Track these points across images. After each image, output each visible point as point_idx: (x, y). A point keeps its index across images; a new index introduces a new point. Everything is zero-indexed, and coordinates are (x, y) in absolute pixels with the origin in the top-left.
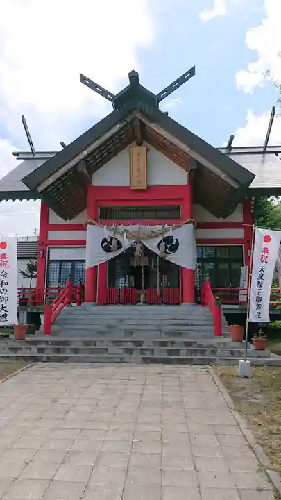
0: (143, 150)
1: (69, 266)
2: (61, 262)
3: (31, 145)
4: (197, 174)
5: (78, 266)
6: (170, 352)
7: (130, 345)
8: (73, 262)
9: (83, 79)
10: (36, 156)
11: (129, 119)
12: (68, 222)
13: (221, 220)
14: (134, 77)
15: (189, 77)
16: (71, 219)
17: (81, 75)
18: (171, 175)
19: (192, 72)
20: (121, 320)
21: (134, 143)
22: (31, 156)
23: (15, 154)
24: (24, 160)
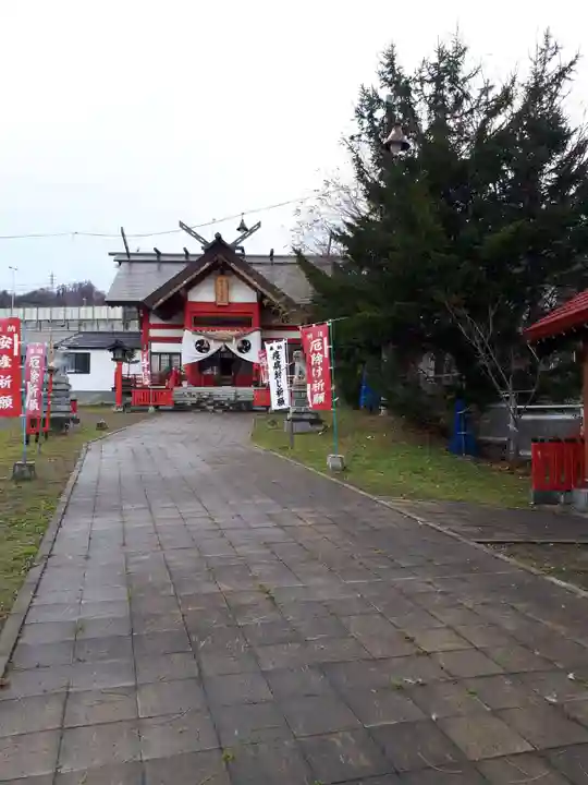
0: (224, 279)
1: (166, 358)
2: (160, 354)
3: (127, 248)
4: (261, 297)
5: (174, 358)
8: (171, 354)
9: (181, 225)
10: (132, 258)
11: (215, 259)
12: (165, 322)
14: (218, 237)
15: (257, 229)
16: (167, 320)
17: (180, 222)
18: (242, 295)
19: (259, 224)
21: (218, 271)
22: (126, 258)
23: (110, 254)
24: (120, 262)
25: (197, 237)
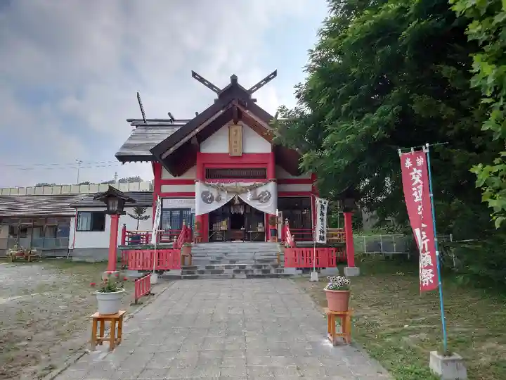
0: (238, 128)
1: (177, 213)
2: (172, 210)
3: (143, 114)
5: (185, 212)
6: (264, 271)
7: (237, 268)
8: (181, 210)
9: (194, 75)
10: (148, 123)
11: (230, 106)
12: (177, 178)
13: (296, 177)
14: (234, 79)
15: (273, 78)
16: (179, 176)
17: (193, 72)
18: (258, 146)
19: (275, 74)
20: (226, 254)
21: (232, 122)
22: (142, 123)
23: (129, 121)
24: (137, 126)
25: (211, 86)
